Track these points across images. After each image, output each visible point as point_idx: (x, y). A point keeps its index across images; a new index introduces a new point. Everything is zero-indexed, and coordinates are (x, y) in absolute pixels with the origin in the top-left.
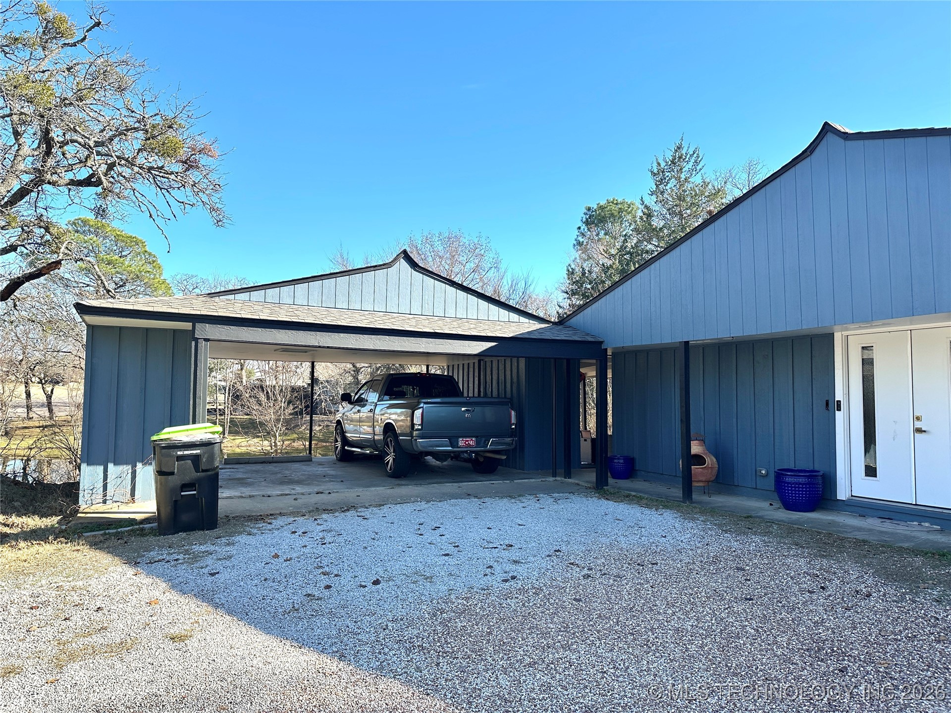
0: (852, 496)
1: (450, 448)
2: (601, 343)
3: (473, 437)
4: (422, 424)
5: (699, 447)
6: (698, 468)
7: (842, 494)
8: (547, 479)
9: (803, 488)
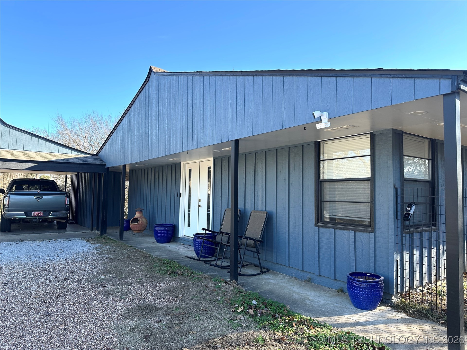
0: (184, 235)
1: (25, 217)
2: (105, 165)
3: (42, 211)
4: (8, 205)
5: (138, 214)
6: (135, 224)
7: (180, 235)
8: (86, 232)
9: (163, 232)
